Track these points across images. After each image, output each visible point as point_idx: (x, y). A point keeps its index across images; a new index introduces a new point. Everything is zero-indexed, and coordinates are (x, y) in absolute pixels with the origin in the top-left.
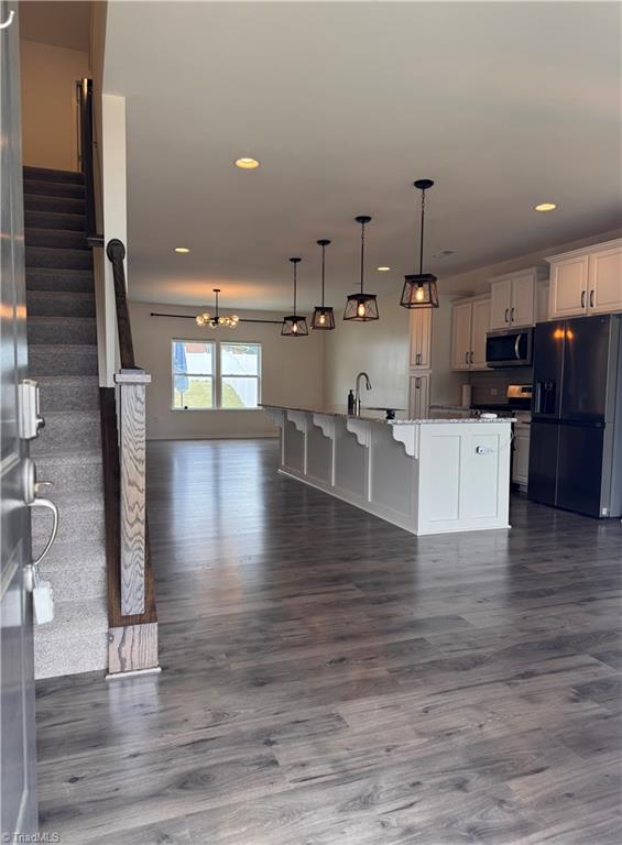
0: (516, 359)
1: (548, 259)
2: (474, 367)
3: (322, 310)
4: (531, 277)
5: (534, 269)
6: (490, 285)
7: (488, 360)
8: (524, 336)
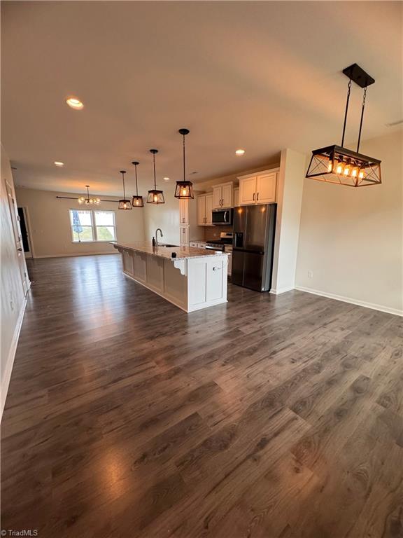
0: (224, 221)
1: (238, 178)
2: (207, 224)
3: (137, 197)
4: (230, 186)
5: (232, 183)
6: (213, 189)
7: (213, 222)
8: (228, 212)
